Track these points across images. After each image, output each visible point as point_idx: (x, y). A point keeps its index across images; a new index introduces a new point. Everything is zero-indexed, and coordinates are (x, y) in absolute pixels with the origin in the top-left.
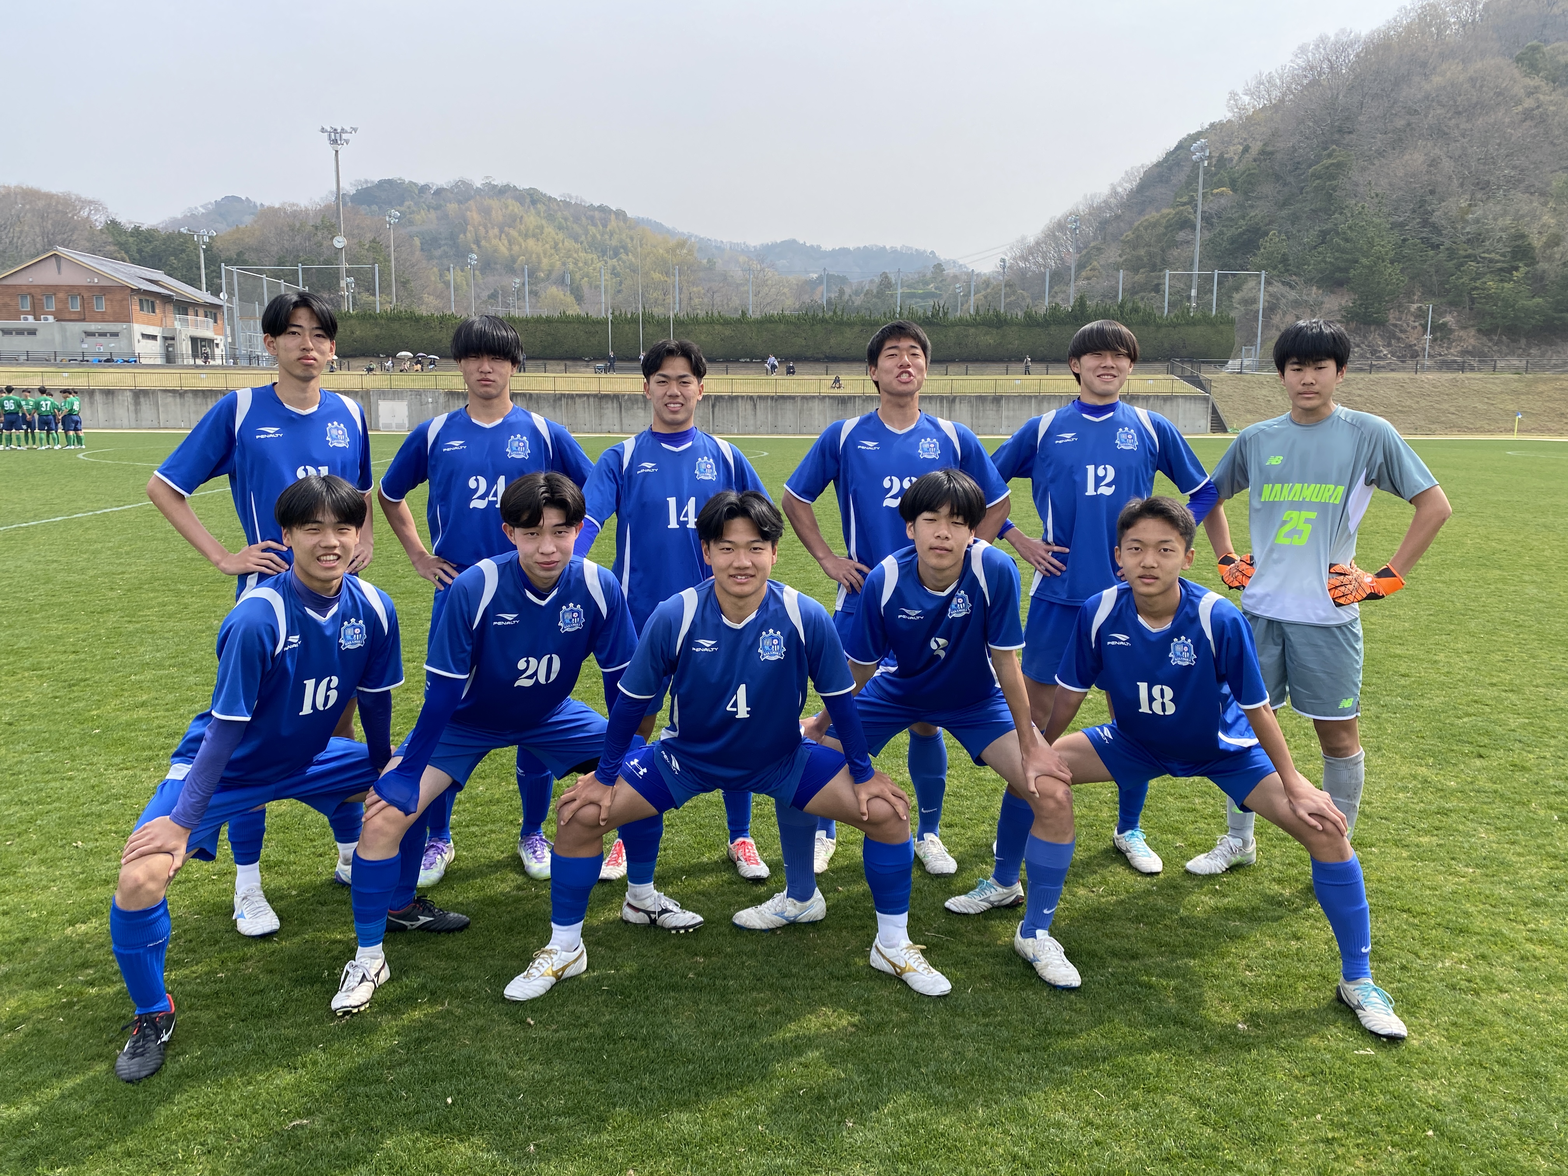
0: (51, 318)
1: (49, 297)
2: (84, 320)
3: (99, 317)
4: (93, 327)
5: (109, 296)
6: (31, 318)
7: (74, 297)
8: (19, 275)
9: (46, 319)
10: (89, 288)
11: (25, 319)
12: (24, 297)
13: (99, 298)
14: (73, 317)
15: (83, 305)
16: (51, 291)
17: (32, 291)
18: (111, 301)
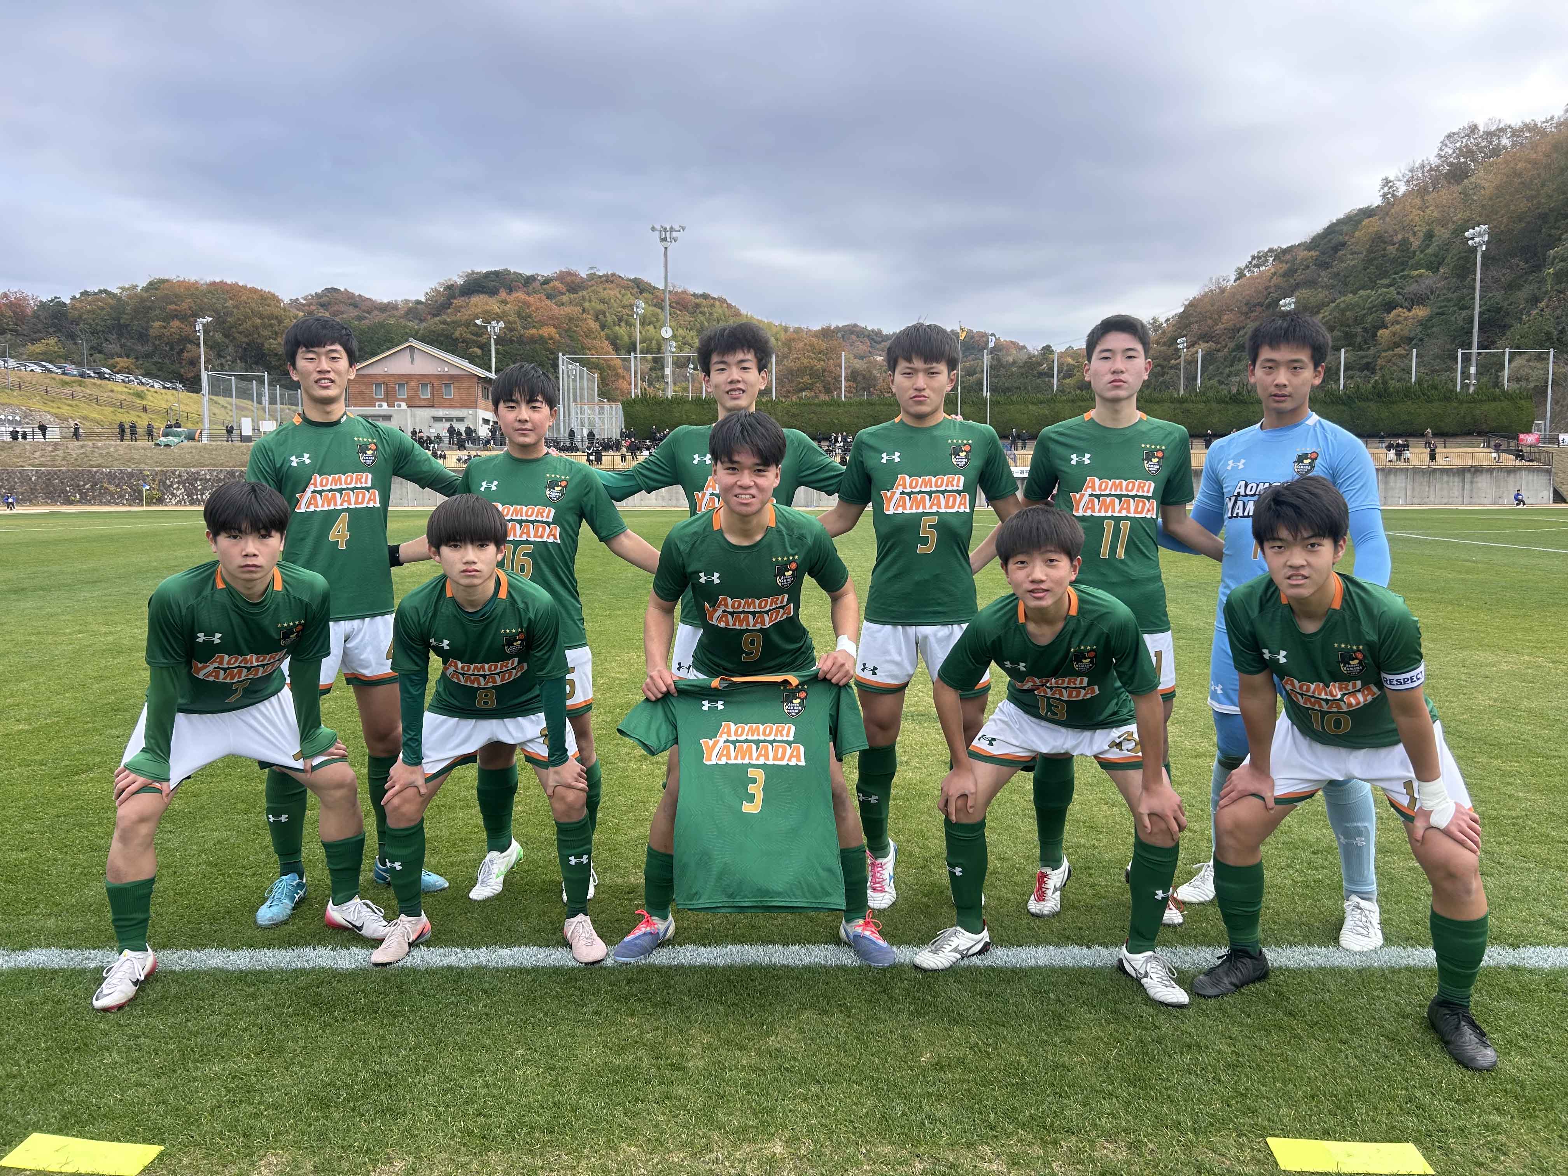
0: (403, 405)
1: (401, 385)
2: (432, 407)
3: (447, 403)
4: (441, 413)
5: (456, 384)
6: (385, 405)
7: (425, 385)
8: (375, 366)
9: (399, 406)
10: (439, 377)
11: (380, 406)
12: (378, 385)
13: (448, 385)
14: (423, 403)
15: (432, 394)
16: (403, 380)
17: (386, 380)
18: (459, 388)
